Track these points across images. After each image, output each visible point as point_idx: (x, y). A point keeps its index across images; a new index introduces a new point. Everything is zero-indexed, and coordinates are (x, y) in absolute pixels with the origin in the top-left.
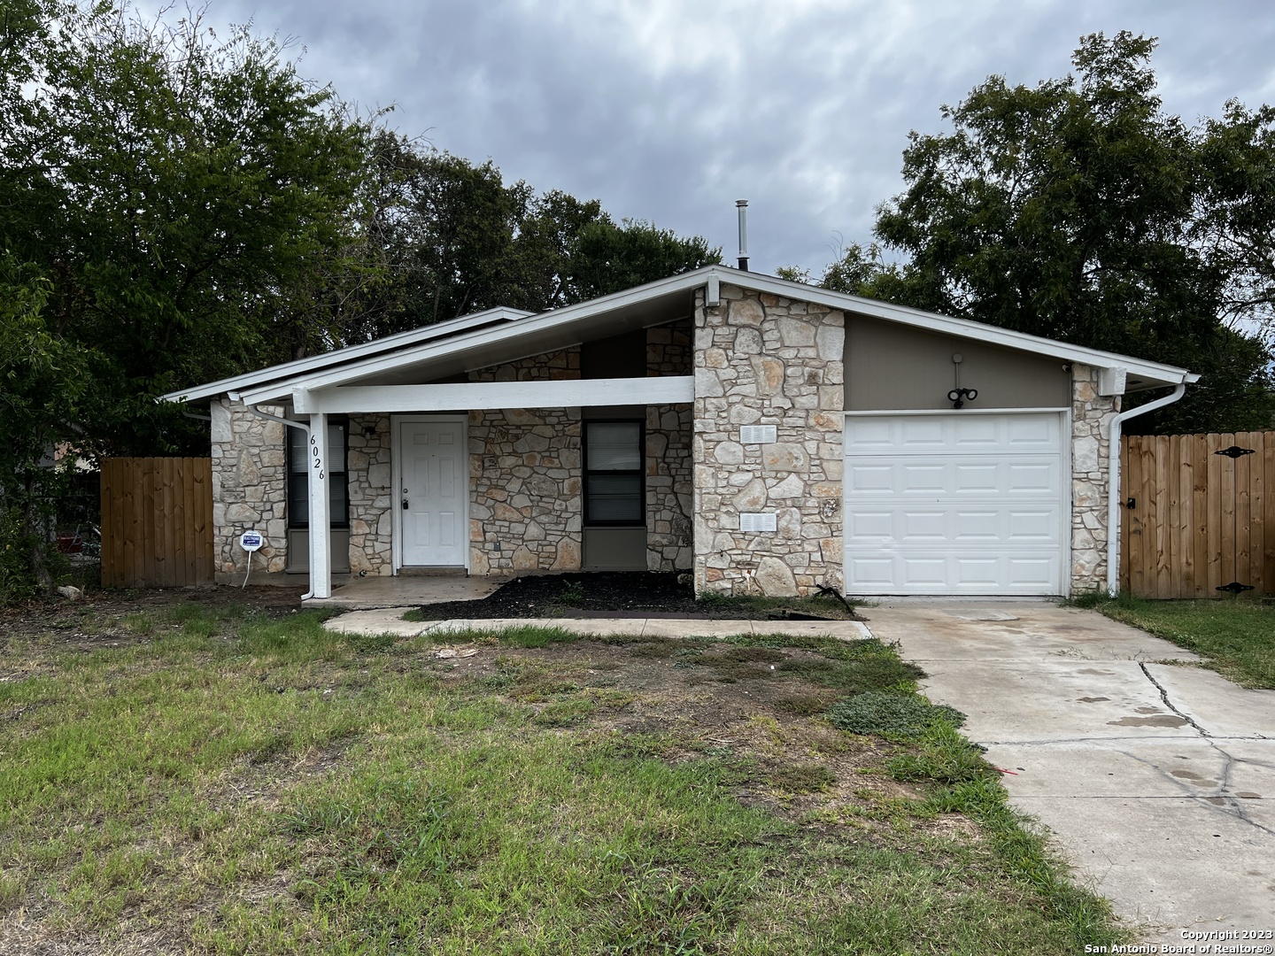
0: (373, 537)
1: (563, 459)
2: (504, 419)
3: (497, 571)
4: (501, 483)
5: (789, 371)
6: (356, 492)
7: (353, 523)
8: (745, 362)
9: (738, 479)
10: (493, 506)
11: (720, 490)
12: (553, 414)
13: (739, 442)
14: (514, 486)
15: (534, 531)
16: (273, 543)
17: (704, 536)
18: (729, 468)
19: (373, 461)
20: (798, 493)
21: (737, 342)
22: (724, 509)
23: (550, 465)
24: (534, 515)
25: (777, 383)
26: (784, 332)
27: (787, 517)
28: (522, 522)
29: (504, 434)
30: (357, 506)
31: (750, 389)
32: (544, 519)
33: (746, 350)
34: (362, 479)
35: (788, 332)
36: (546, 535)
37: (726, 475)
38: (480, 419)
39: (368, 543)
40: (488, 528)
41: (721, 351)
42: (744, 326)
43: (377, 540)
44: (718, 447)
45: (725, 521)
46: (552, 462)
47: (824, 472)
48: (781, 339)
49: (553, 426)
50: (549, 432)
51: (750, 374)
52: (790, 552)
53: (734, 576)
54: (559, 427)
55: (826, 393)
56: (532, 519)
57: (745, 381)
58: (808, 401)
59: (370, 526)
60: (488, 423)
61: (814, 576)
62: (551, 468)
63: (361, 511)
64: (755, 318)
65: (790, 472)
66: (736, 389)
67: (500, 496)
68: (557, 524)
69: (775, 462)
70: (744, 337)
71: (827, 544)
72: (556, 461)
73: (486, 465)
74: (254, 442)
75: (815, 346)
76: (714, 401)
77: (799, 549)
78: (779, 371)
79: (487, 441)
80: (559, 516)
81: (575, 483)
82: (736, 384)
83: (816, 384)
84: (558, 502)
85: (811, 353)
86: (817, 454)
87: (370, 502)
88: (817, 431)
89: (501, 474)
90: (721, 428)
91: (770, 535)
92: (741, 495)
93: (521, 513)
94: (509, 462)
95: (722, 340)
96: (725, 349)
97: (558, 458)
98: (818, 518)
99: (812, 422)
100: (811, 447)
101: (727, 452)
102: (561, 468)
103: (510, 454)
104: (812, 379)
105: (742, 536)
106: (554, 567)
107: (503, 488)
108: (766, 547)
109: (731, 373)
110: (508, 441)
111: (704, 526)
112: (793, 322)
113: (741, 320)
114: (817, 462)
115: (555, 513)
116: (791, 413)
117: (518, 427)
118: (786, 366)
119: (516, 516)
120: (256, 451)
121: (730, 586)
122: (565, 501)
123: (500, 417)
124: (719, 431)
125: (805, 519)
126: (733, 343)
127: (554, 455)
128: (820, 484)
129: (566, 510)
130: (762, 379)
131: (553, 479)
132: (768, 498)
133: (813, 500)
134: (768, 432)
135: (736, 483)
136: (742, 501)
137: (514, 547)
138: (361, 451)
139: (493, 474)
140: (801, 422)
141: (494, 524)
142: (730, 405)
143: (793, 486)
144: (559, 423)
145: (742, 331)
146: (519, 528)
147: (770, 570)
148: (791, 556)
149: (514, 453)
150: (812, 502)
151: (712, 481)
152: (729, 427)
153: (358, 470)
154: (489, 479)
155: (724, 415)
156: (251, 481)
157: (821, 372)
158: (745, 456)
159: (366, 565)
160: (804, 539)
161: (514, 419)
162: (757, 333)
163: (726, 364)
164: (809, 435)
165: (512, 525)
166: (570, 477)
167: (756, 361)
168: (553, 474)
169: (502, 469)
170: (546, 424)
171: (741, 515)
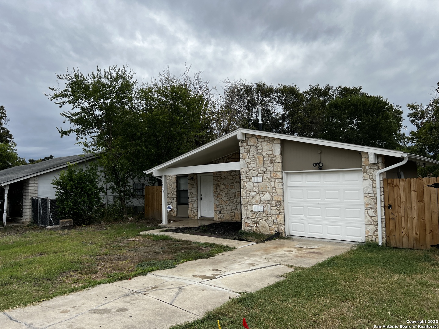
0: (193, 208)
1: (235, 186)
3: (220, 219)
4: (221, 193)
5: (265, 159)
6: (190, 195)
7: (189, 204)
8: (253, 157)
10: (219, 200)
11: (248, 197)
12: (233, 172)
13: (252, 182)
14: (224, 194)
15: (229, 208)
16: (174, 209)
17: (244, 212)
18: (250, 190)
19: (193, 187)
20: (269, 199)
22: (249, 204)
23: (232, 188)
24: (229, 203)
25: (262, 163)
27: (266, 207)
28: (226, 205)
29: (221, 179)
30: (190, 199)
31: (254, 165)
32: (231, 204)
33: (253, 153)
34: (191, 192)
35: (264, 146)
36: (232, 209)
37: (249, 192)
38: (215, 174)
39: (192, 210)
40: (218, 206)
41: (246, 154)
43: (194, 209)
44: (247, 184)
45: (249, 207)
47: (276, 192)
48: (262, 149)
49: (232, 176)
50: (231, 178)
51: (254, 160)
53: (252, 226)
54: (234, 176)
55: (276, 165)
57: (253, 163)
59: (192, 205)
60: (217, 176)
61: (275, 227)
63: (191, 200)
64: (255, 143)
65: (267, 192)
66: (251, 165)
67: (220, 197)
68: (234, 206)
69: (262, 188)
70: (252, 149)
71: (278, 217)
73: (217, 188)
74: (170, 182)
75: (272, 150)
76: (245, 169)
77: (270, 218)
78: (262, 159)
79: (217, 181)
80: (235, 204)
81: (238, 193)
83: (273, 163)
84: (234, 199)
85: (271, 153)
86: (274, 186)
87: (192, 198)
88: (274, 178)
89: (221, 191)
90: (247, 178)
91: (261, 213)
92: (253, 199)
94: (222, 187)
95: (247, 150)
98: (275, 208)
99: (272, 175)
100: (272, 183)
101: (249, 186)
102: (235, 189)
103: (222, 185)
104: (271, 162)
105: (254, 213)
106: (234, 219)
107: (221, 195)
108: (261, 217)
109: (249, 160)
110: (222, 181)
111: (244, 209)
112: (265, 143)
113: (252, 144)
114: (274, 189)
115: (233, 203)
116: (266, 172)
117: (224, 177)
118: (264, 157)
119: (224, 203)
120: (171, 184)
121: (251, 229)
122: (236, 199)
123: (220, 174)
125: (272, 208)
126: (249, 151)
127: (233, 185)
128: (275, 196)
129: (236, 202)
130: (258, 161)
131: (233, 192)
132: (261, 200)
134: (260, 179)
135: (252, 195)
136: (254, 201)
137: (224, 213)
138: (191, 184)
139: (218, 190)
140: (269, 175)
141: (219, 205)
142: (250, 170)
143: (267, 197)
145: (252, 147)
146: (225, 207)
147: (262, 224)
148: (268, 220)
150: (273, 202)
151: (246, 194)
152: (249, 177)
153: (190, 189)
154: (218, 192)
155: (248, 173)
156: (170, 192)
157: (274, 158)
158: (254, 187)
159: (192, 216)
160: (272, 215)
161: (223, 174)
162: (255, 147)
163: (248, 157)
164: (272, 180)
165: (224, 206)
167: (256, 156)
169: (221, 189)
171: (254, 206)
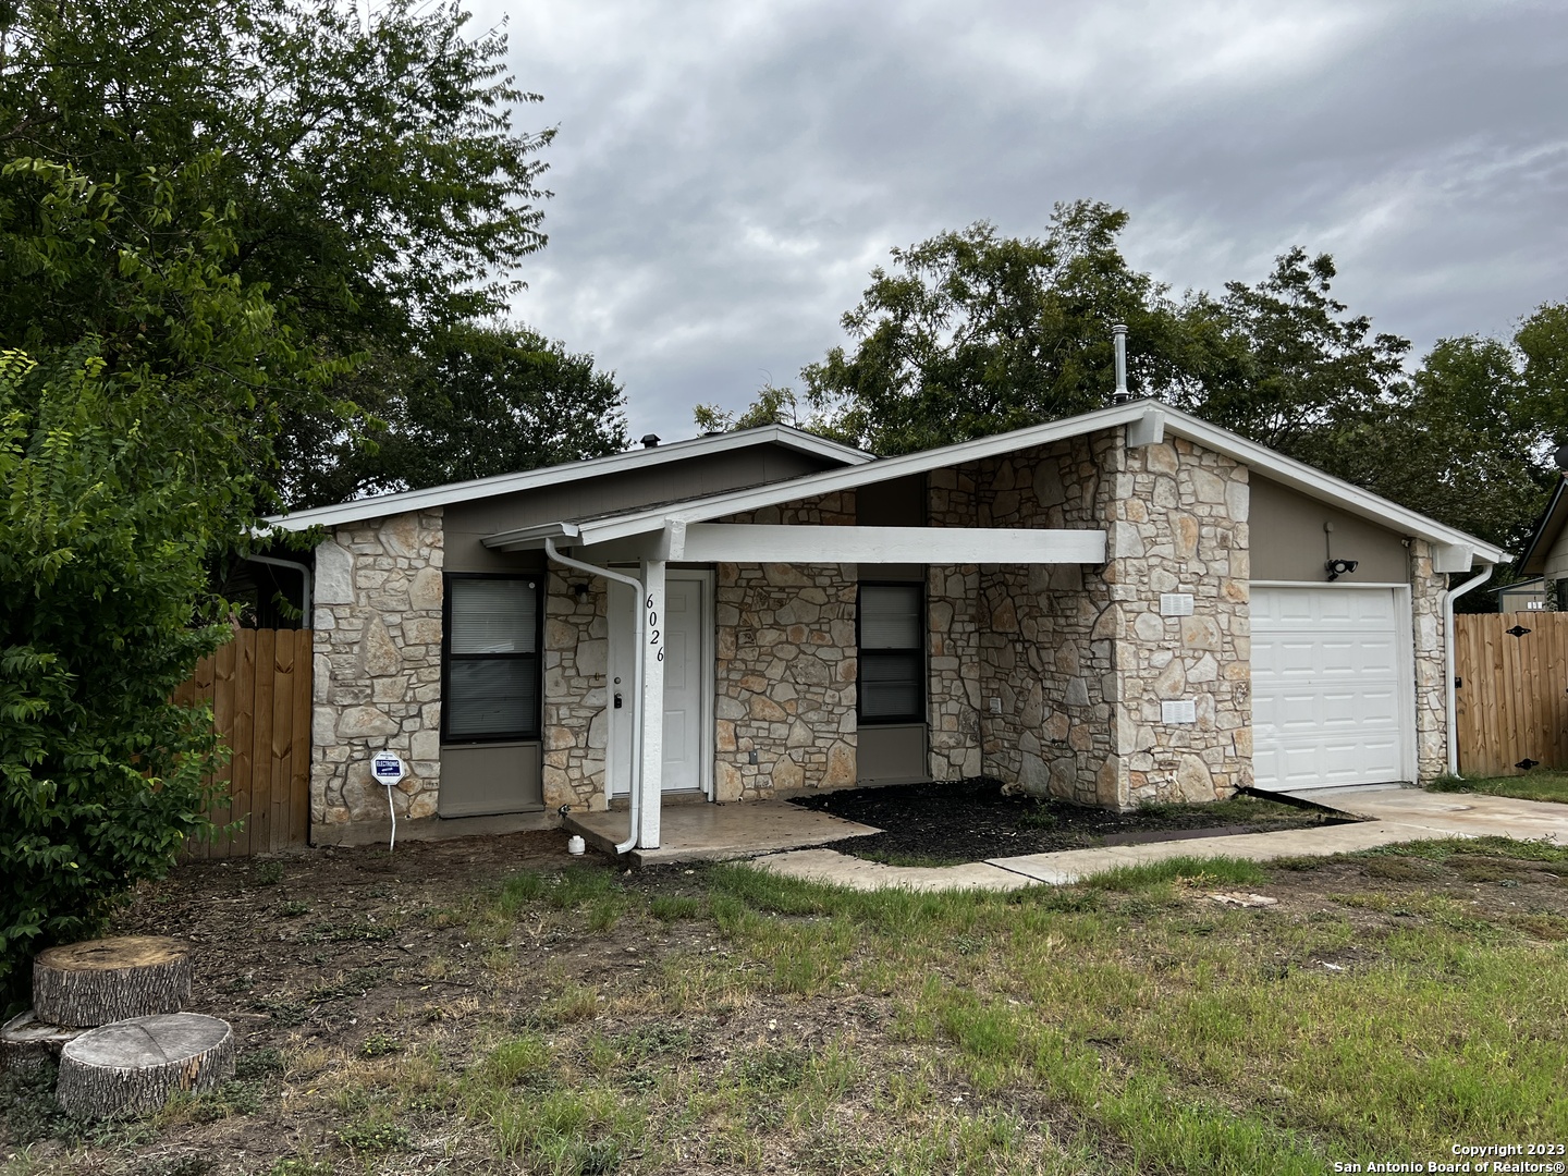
0: (581, 753)
1: (835, 634)
2: (764, 578)
3: (753, 793)
4: (760, 667)
5: (1205, 530)
6: (557, 684)
7: (551, 732)
8: (1163, 518)
9: (1160, 658)
10: (748, 701)
11: (1143, 673)
12: (825, 573)
13: (1159, 614)
14: (776, 671)
15: (800, 733)
16: (418, 771)
17: (1127, 731)
18: (1150, 645)
19: (584, 636)
20: (1213, 676)
21: (1156, 492)
22: (1146, 697)
23: (819, 642)
24: (800, 711)
25: (1192, 544)
26: (1198, 484)
27: (1204, 705)
28: (784, 722)
29: (764, 598)
30: (558, 705)
31: (1167, 550)
32: (813, 716)
33: (1164, 503)
34: (566, 663)
35: (1202, 486)
36: (815, 738)
37: (1147, 653)
38: (734, 577)
39: (574, 762)
40: (742, 731)
41: (1141, 502)
42: (1163, 475)
43: (586, 757)
44: (1138, 620)
45: (1149, 712)
46: (823, 638)
47: (1235, 651)
48: (1195, 494)
49: (824, 589)
50: (820, 597)
51: (1168, 532)
52: (1207, 747)
53: (1158, 780)
54: (831, 591)
55: (1236, 558)
56: (798, 716)
57: (1164, 540)
58: (1220, 567)
59: (576, 735)
60: (744, 583)
61: (1229, 774)
62: (822, 646)
63: (564, 712)
64: (1171, 465)
65: (1205, 650)
66: (1156, 550)
67: (757, 684)
68: (828, 722)
69: (1192, 638)
70: (1163, 487)
71: (1239, 735)
72: (827, 635)
73: (741, 641)
74: (393, 604)
75: (1225, 504)
76: (1135, 562)
77: (1215, 742)
78: (1194, 530)
79: (742, 608)
80: (831, 712)
81: (851, 666)
82: (1156, 543)
83: (1226, 547)
84: (830, 692)
85: (1222, 511)
86: (1229, 630)
87: (578, 699)
88: (1227, 602)
89: (760, 655)
90: (1143, 596)
91: (1189, 727)
92: (1162, 678)
93: (785, 710)
94: (769, 637)
95: (1143, 489)
96: (1145, 500)
97: (829, 632)
98: (1230, 705)
99: (1224, 591)
100: (1223, 619)
101: (1148, 627)
102: (834, 646)
103: (771, 627)
104: (1223, 543)
105: (1163, 730)
106: (825, 783)
107: (762, 675)
108: (1186, 742)
109: (1149, 530)
110: (768, 609)
111: (1126, 718)
112: (1206, 474)
113: (1158, 468)
114: (1229, 639)
115: (824, 708)
116: (1206, 580)
117: (782, 589)
118: (1201, 524)
119: (778, 713)
120: (396, 619)
121: (1154, 793)
122: (838, 691)
123: (759, 574)
124: (1140, 599)
125: (1219, 706)
126: (1152, 493)
127: (825, 628)
128: (1232, 664)
129: (839, 704)
130: (1180, 539)
131: (824, 661)
132: (1187, 682)
133: (1227, 683)
134: (1185, 603)
135: (1157, 664)
136: (1163, 687)
137: (775, 758)
138: (566, 621)
139: (749, 655)
140: (1214, 592)
141: (749, 726)
142: (1151, 567)
143: (1207, 668)
144: (831, 585)
145: (1161, 480)
146: (780, 731)
147: (1191, 770)
148: (1207, 751)
149: (776, 625)
150: (1226, 687)
151: (1134, 662)
152: (1150, 595)
153: (561, 650)
154: (744, 661)
155: (1145, 580)
156: (385, 668)
157: (1230, 533)
158: (1165, 631)
159: (570, 796)
160: (1219, 730)
161: (776, 578)
162: (1173, 483)
163: (1146, 518)
164: (1222, 607)
165: (774, 726)
166: (845, 658)
167: (1174, 516)
168: (824, 653)
169: (760, 647)
170: (816, 586)
171: (1164, 703)
